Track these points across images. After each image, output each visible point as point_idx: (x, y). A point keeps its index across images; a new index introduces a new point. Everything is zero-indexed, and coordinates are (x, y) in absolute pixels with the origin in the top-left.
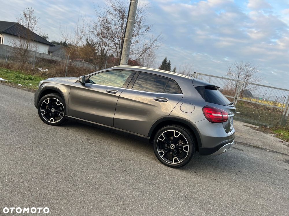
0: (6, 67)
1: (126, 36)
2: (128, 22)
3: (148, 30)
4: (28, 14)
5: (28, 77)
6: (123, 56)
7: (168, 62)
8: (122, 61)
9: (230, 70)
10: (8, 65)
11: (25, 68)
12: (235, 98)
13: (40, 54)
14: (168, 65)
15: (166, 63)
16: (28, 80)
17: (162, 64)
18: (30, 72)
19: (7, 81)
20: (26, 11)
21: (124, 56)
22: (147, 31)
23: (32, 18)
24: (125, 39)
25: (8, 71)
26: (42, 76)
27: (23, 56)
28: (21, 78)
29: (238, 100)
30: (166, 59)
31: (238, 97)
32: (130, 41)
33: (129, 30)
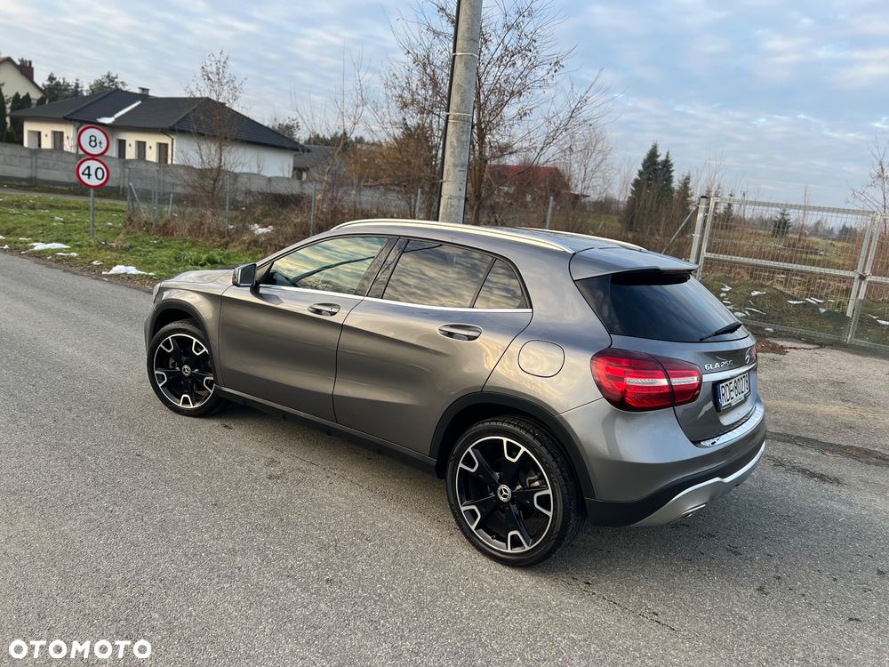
0: (159, 231)
1: (453, 106)
2: (457, 58)
3: (556, 71)
4: (215, 71)
5: (204, 257)
6: (448, 170)
7: (661, 158)
8: (445, 186)
9: (881, 164)
10: (165, 225)
11: (206, 231)
12: (857, 277)
13: (270, 179)
14: (664, 167)
15: (655, 163)
16: (205, 264)
17: (643, 166)
18: (218, 239)
19: (142, 275)
20: (209, 64)
21: (451, 171)
22: (552, 73)
23: (225, 81)
24: (451, 117)
25: (161, 242)
26: (248, 249)
27: (210, 195)
28: (187, 261)
29: (869, 282)
30: (654, 149)
31: (868, 272)
32: (468, 121)
33: (461, 86)
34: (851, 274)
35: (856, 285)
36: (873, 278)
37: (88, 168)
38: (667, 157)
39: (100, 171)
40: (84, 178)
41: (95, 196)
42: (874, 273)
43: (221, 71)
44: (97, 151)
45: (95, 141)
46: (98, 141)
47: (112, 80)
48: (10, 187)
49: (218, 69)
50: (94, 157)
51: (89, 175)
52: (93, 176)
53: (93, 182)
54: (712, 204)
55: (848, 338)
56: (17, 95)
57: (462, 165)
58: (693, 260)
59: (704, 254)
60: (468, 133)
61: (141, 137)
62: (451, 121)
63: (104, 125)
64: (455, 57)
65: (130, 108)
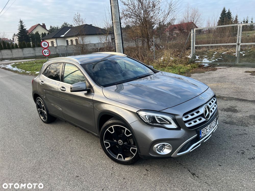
6: (116, 36)
8: (116, 41)
12: (237, 44)
17: (221, 15)
31: (240, 42)
32: (118, 22)
33: (114, 13)
34: (235, 44)
35: (237, 47)
36: (242, 44)
37: (45, 51)
38: (229, 11)
39: (48, 51)
40: (44, 54)
41: (48, 58)
42: (242, 42)
43: (79, 18)
44: (46, 47)
45: (45, 44)
46: (46, 44)
47: (66, 24)
50: (45, 48)
51: (45, 53)
52: (46, 53)
53: (47, 55)
54: (195, 30)
55: (237, 63)
56: (42, 33)
57: (119, 34)
58: (192, 48)
59: (195, 45)
60: (119, 25)
61: (71, 39)
62: (114, 23)
63: (62, 37)
64: (111, 6)
65: (68, 31)
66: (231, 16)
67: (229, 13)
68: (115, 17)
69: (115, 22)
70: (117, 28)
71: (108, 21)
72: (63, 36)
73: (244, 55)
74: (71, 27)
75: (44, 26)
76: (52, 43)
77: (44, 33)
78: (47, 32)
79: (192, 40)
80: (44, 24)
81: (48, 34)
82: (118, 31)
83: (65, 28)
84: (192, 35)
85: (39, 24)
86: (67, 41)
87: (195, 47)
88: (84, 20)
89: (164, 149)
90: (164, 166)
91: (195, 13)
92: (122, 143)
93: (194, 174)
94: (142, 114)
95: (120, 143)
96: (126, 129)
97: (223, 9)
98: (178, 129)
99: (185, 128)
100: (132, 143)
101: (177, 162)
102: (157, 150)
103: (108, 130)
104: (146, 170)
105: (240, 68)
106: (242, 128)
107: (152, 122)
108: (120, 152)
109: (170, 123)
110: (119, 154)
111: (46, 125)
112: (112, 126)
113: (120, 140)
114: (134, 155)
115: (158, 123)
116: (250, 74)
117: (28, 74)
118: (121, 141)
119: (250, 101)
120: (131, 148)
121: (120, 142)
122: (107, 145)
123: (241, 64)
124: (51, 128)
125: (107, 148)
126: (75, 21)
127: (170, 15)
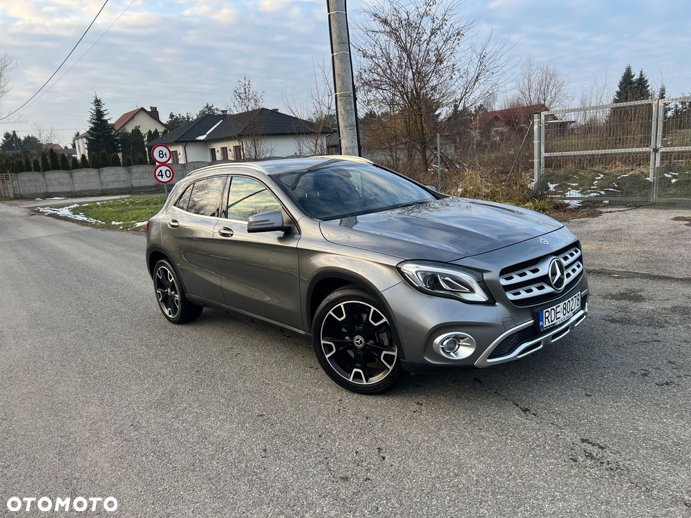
4: (243, 92)
6: (342, 130)
7: (636, 78)
8: (342, 141)
12: (652, 150)
14: (640, 84)
17: (620, 86)
20: (238, 87)
21: (344, 131)
24: (338, 96)
29: (662, 153)
30: (629, 71)
31: (659, 145)
32: (349, 96)
33: (339, 74)
34: (648, 149)
35: (652, 157)
37: (161, 171)
39: (168, 171)
40: (159, 178)
42: (664, 145)
43: (247, 90)
44: (164, 159)
45: (162, 154)
46: (164, 154)
47: (209, 108)
48: (145, 193)
49: (245, 89)
50: (163, 164)
51: (162, 175)
52: (164, 176)
53: (165, 179)
54: (543, 117)
55: (654, 198)
56: (150, 131)
57: (351, 126)
58: (536, 161)
59: (544, 154)
60: (351, 104)
61: (224, 145)
62: (338, 98)
63: (200, 141)
64: (333, 57)
65: (216, 126)
66: (648, 89)
67: (642, 82)
68: (343, 84)
69: (341, 96)
70: (347, 110)
71: (321, 98)
72: (202, 138)
73: (673, 181)
74: (224, 116)
75: (154, 114)
76: (174, 155)
77: (153, 131)
78: (161, 129)
79: (536, 142)
80: (156, 108)
81: (165, 132)
82: (347, 118)
83: (208, 118)
84: (536, 127)
85: (143, 109)
86: (213, 151)
87: (545, 157)
88: (259, 96)
89: (457, 347)
90: (459, 397)
91: (548, 79)
92: (363, 342)
93: (525, 410)
94: (410, 269)
95: (357, 343)
96: (373, 308)
97: (624, 71)
98: (491, 302)
99: (507, 303)
100: (386, 343)
101: (489, 391)
102: (442, 348)
103: (331, 312)
104: (418, 403)
105: (662, 211)
106: (651, 330)
107: (432, 287)
108: (357, 365)
109: (472, 291)
110: (355, 370)
111: (176, 327)
112: (342, 305)
113: (357, 337)
114: (391, 368)
115: (446, 290)
116: (687, 222)
117: (116, 228)
118: (361, 339)
119: (677, 280)
120: (384, 353)
121: (359, 340)
122: (329, 348)
123: (664, 200)
124: (188, 333)
125: (327, 356)
126: (238, 97)
127: (481, 81)
